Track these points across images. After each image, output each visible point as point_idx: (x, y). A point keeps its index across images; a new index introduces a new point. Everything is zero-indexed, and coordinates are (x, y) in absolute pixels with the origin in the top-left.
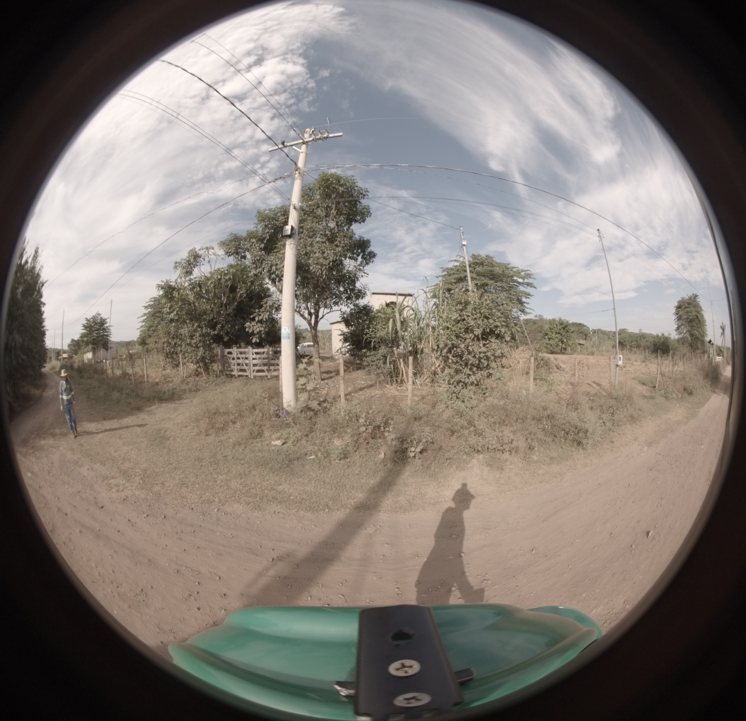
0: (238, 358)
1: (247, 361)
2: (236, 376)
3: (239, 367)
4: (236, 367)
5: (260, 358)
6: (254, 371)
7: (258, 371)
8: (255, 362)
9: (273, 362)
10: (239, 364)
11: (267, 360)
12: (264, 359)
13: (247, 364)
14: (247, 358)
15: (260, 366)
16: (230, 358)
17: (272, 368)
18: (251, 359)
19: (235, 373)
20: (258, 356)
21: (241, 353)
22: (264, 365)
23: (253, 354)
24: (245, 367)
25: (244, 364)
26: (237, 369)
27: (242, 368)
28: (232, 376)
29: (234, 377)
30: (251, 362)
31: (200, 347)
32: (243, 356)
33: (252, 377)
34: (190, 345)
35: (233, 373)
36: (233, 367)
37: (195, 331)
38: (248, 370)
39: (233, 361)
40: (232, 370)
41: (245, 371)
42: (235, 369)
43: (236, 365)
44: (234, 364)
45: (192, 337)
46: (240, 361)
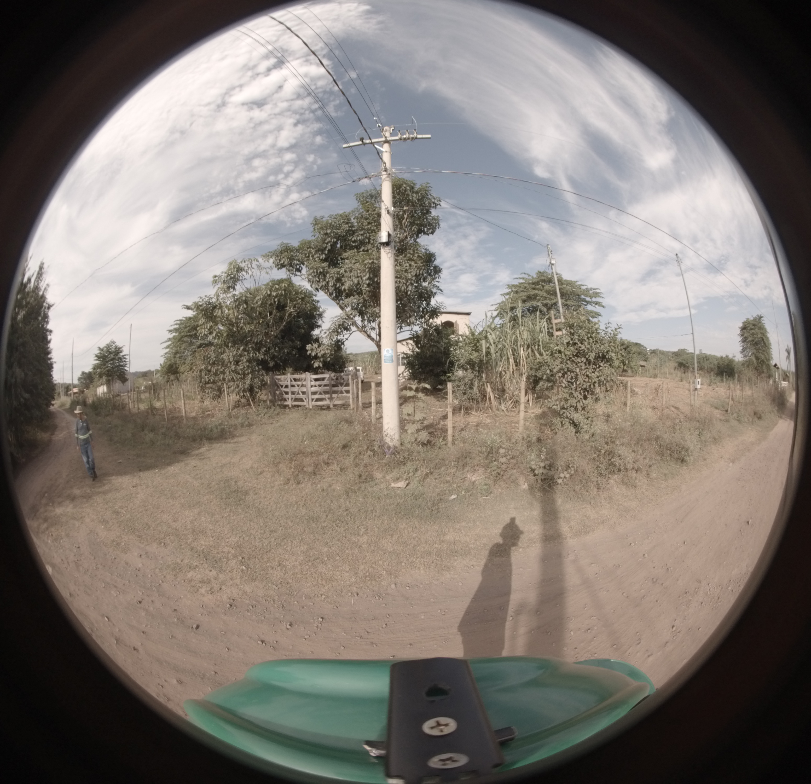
0: (293, 386)
1: (304, 389)
2: (290, 406)
3: (293, 396)
4: (290, 396)
5: (320, 386)
6: (312, 400)
7: (317, 400)
8: (314, 389)
9: (335, 389)
10: (293, 393)
11: (328, 387)
12: (325, 385)
13: (304, 393)
14: (303, 386)
15: (320, 393)
16: (282, 386)
17: (334, 396)
18: (310, 386)
19: (289, 403)
20: (318, 383)
21: (295, 380)
22: (326, 393)
23: (311, 381)
24: (301, 396)
25: (300, 393)
26: (292, 399)
27: (298, 396)
28: (285, 406)
29: (287, 407)
30: (309, 389)
31: (248, 374)
32: (299, 383)
33: (311, 407)
34: (235, 372)
35: (286, 403)
36: (285, 396)
37: (241, 356)
38: (305, 399)
39: (286, 390)
40: (285, 400)
41: (301, 400)
42: (288, 399)
43: (290, 394)
44: (287, 393)
45: (237, 363)
46: (295, 389)
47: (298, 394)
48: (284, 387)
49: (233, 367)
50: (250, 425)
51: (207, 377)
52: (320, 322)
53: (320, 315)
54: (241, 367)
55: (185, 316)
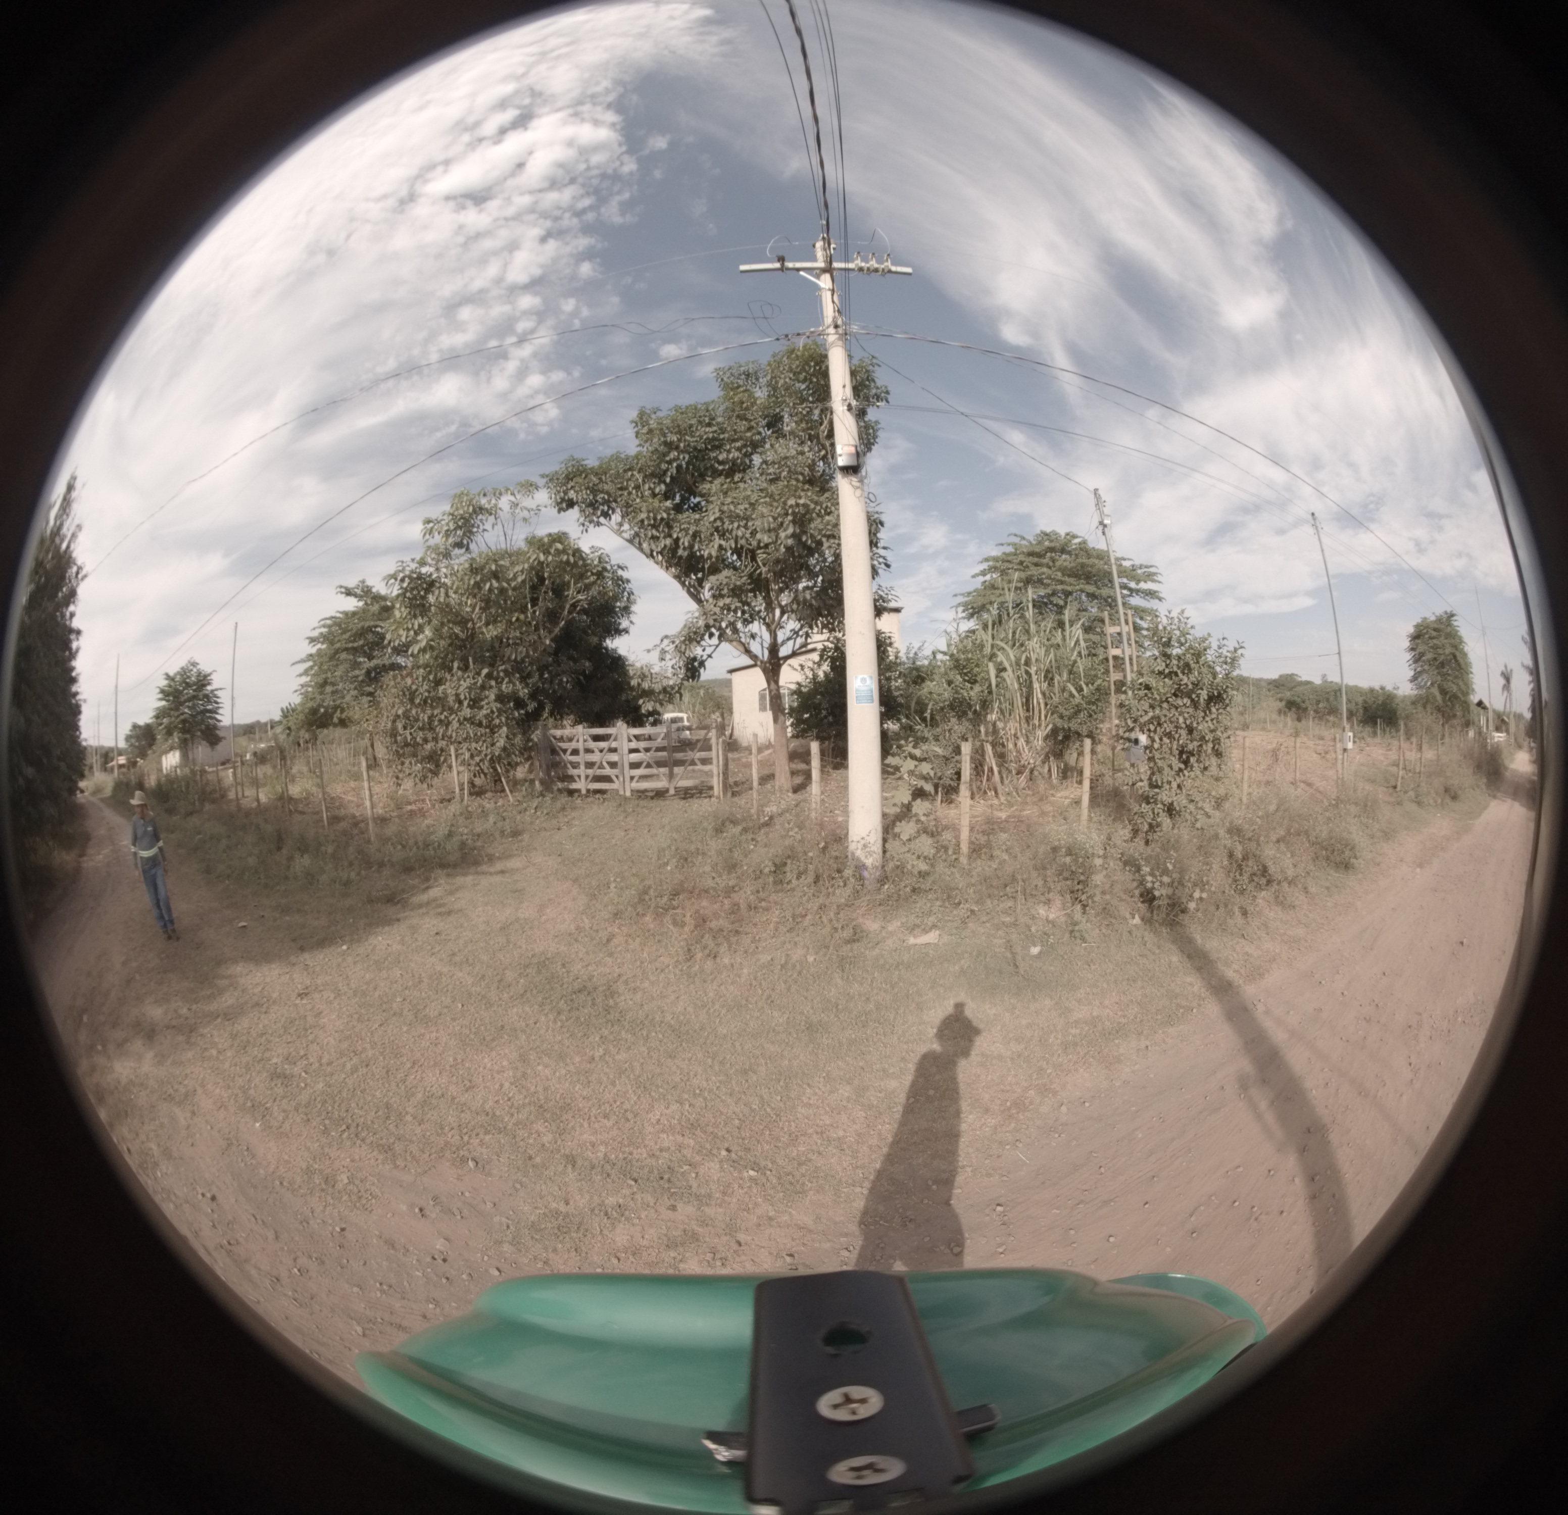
0: (588, 751)
1: (614, 757)
2: (584, 792)
3: (590, 772)
4: (582, 771)
5: (647, 750)
6: (632, 778)
7: (643, 777)
8: (634, 757)
9: (679, 756)
10: (589, 765)
11: (665, 754)
12: (658, 749)
13: (613, 765)
14: (613, 750)
15: (649, 766)
16: (565, 751)
17: (676, 770)
18: (626, 751)
19: (580, 785)
20: (642, 745)
21: (596, 738)
22: (660, 764)
23: (630, 741)
24: (608, 771)
25: (605, 764)
26: (587, 777)
27: (600, 772)
28: (571, 793)
29: (576, 794)
30: (625, 758)
32: (603, 744)
33: (628, 794)
35: (574, 786)
36: (572, 772)
37: (483, 687)
38: (617, 777)
39: (574, 758)
40: (571, 779)
41: (607, 779)
42: (579, 777)
43: (582, 767)
44: (575, 766)
45: (475, 703)
46: (595, 757)
47: (601, 767)
48: (569, 752)
49: (467, 712)
50: (516, 834)
51: (408, 732)
52: (624, 623)
53: (626, 610)
54: (484, 712)
55: (342, 610)
